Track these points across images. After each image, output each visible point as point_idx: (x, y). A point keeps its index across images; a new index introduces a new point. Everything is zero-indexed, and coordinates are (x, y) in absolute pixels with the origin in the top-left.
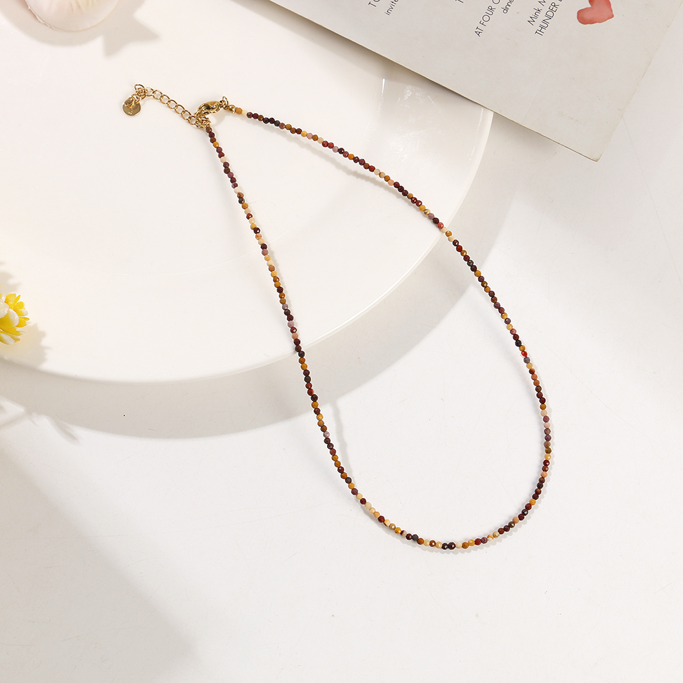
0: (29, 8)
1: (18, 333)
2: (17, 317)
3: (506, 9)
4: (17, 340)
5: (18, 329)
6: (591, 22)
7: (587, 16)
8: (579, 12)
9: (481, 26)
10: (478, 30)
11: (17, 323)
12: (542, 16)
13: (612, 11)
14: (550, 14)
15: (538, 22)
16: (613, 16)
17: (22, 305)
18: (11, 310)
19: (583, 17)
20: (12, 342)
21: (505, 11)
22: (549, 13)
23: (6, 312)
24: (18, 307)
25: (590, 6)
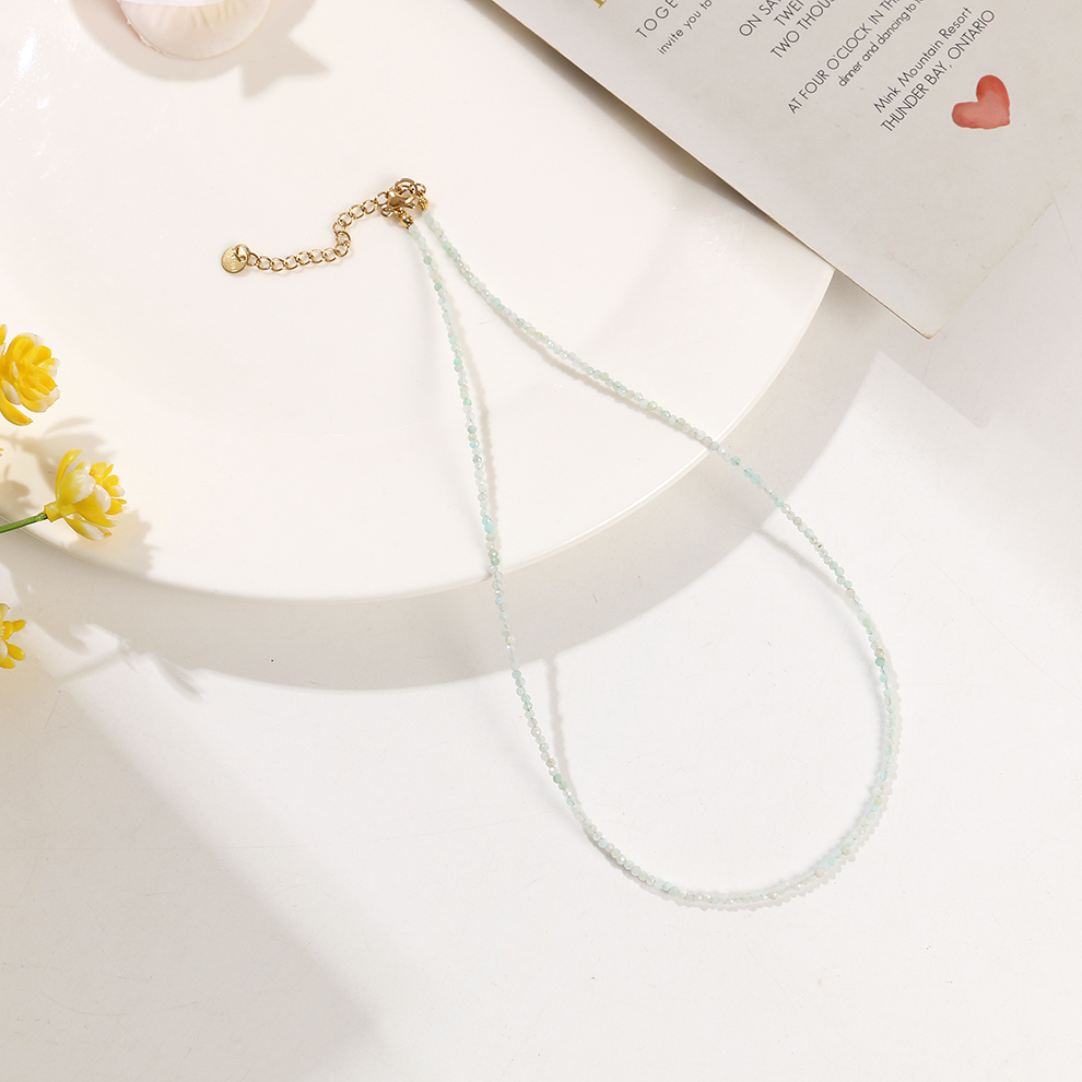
0: (129, 22)
1: (109, 524)
2: (107, 498)
3: (845, 80)
4: (107, 534)
5: (109, 517)
6: (973, 125)
7: (968, 115)
8: (957, 107)
9: (800, 99)
10: (794, 103)
11: (107, 508)
12: (898, 101)
13: (1008, 114)
14: (912, 100)
15: (891, 109)
16: (1008, 123)
17: (115, 479)
18: (99, 488)
19: (961, 116)
20: (100, 537)
21: (843, 83)
22: (910, 99)
23: (91, 490)
24: (110, 484)
25: (976, 100)
